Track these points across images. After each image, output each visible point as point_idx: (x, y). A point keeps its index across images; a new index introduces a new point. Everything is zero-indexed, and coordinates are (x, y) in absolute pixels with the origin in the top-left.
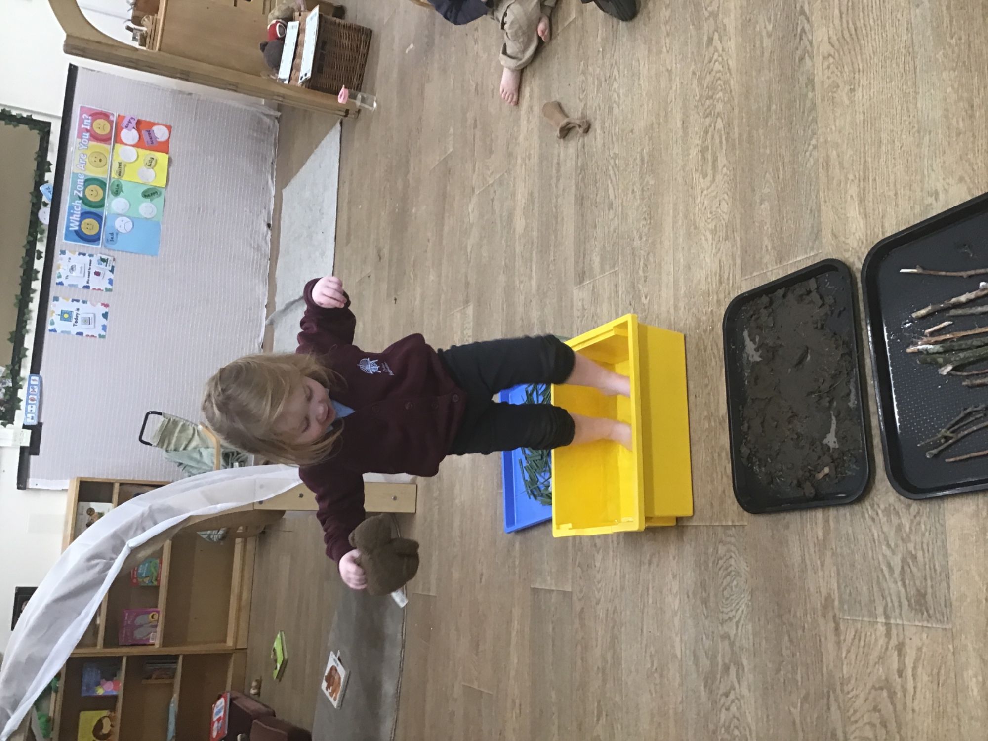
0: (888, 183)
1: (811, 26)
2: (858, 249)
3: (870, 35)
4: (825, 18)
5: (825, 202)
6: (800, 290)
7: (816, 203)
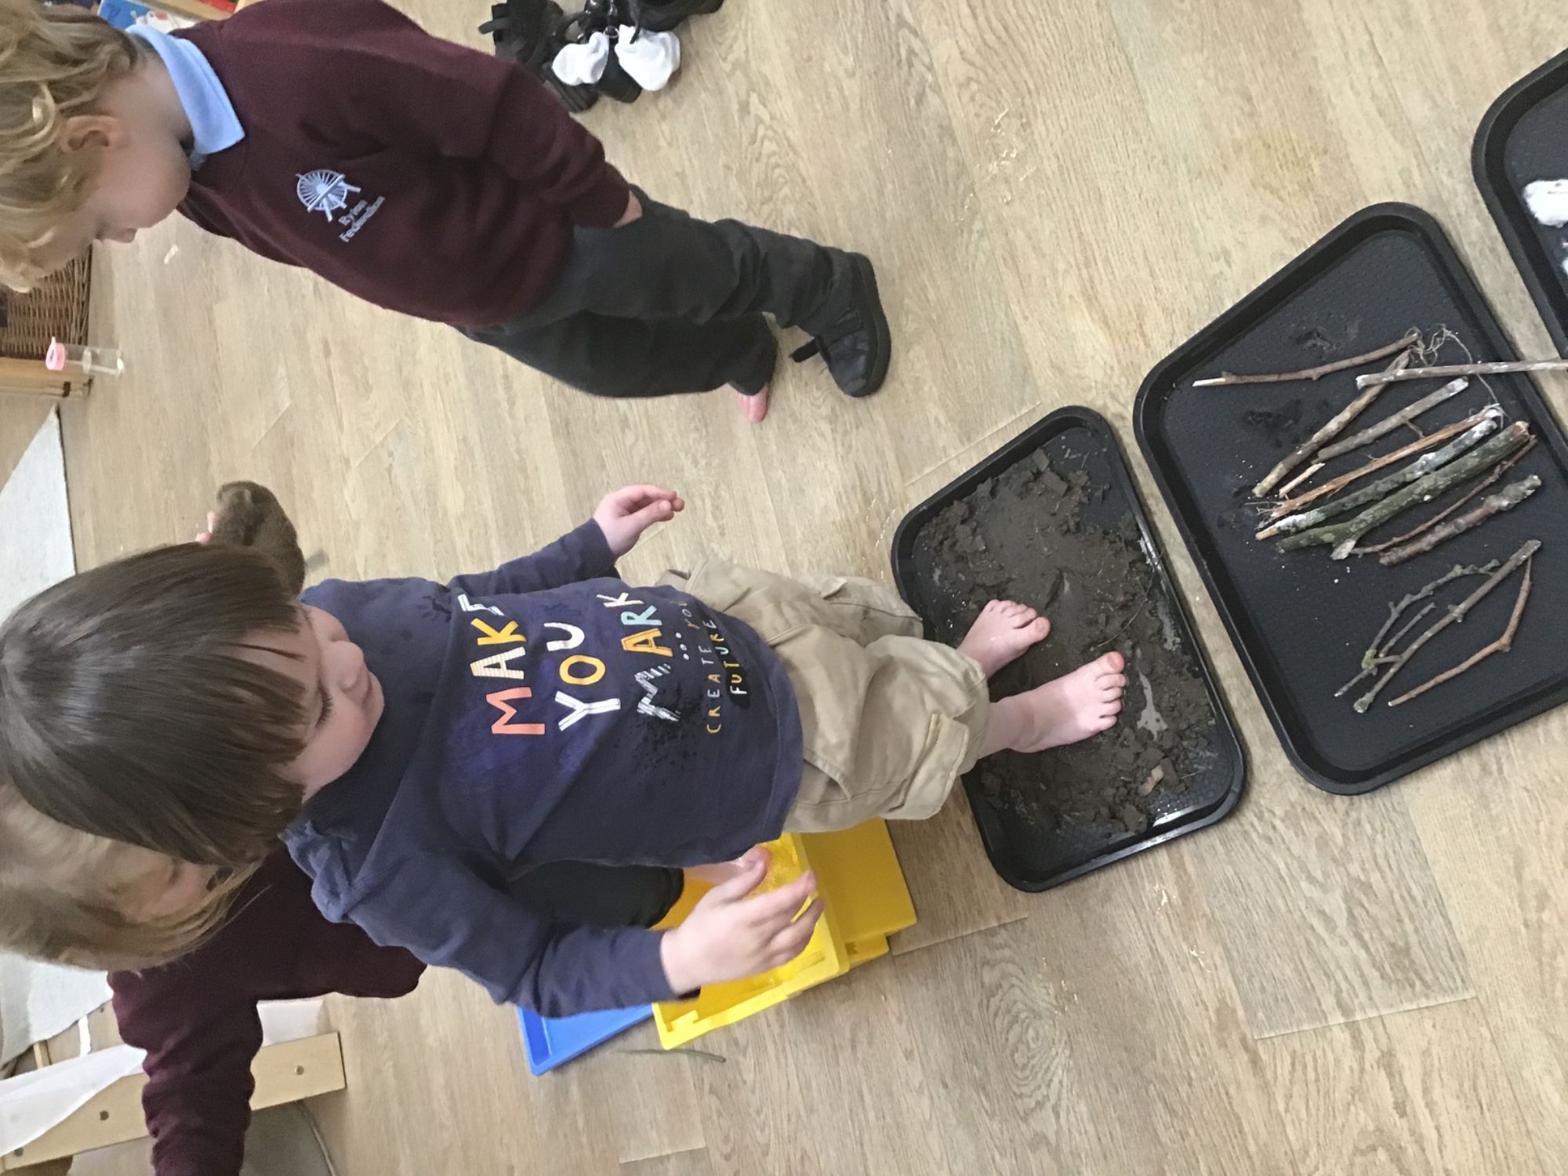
0: (1133, 259)
1: (923, 41)
2: (1106, 381)
3: (1033, 31)
4: (947, 23)
5: (1026, 318)
6: (1017, 475)
7: (1009, 324)
